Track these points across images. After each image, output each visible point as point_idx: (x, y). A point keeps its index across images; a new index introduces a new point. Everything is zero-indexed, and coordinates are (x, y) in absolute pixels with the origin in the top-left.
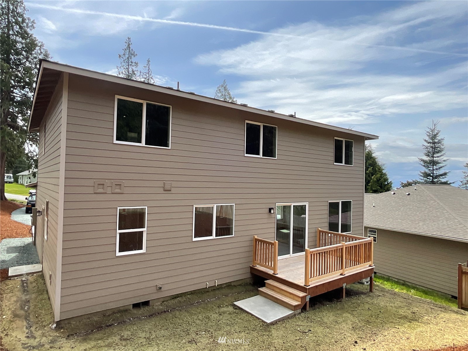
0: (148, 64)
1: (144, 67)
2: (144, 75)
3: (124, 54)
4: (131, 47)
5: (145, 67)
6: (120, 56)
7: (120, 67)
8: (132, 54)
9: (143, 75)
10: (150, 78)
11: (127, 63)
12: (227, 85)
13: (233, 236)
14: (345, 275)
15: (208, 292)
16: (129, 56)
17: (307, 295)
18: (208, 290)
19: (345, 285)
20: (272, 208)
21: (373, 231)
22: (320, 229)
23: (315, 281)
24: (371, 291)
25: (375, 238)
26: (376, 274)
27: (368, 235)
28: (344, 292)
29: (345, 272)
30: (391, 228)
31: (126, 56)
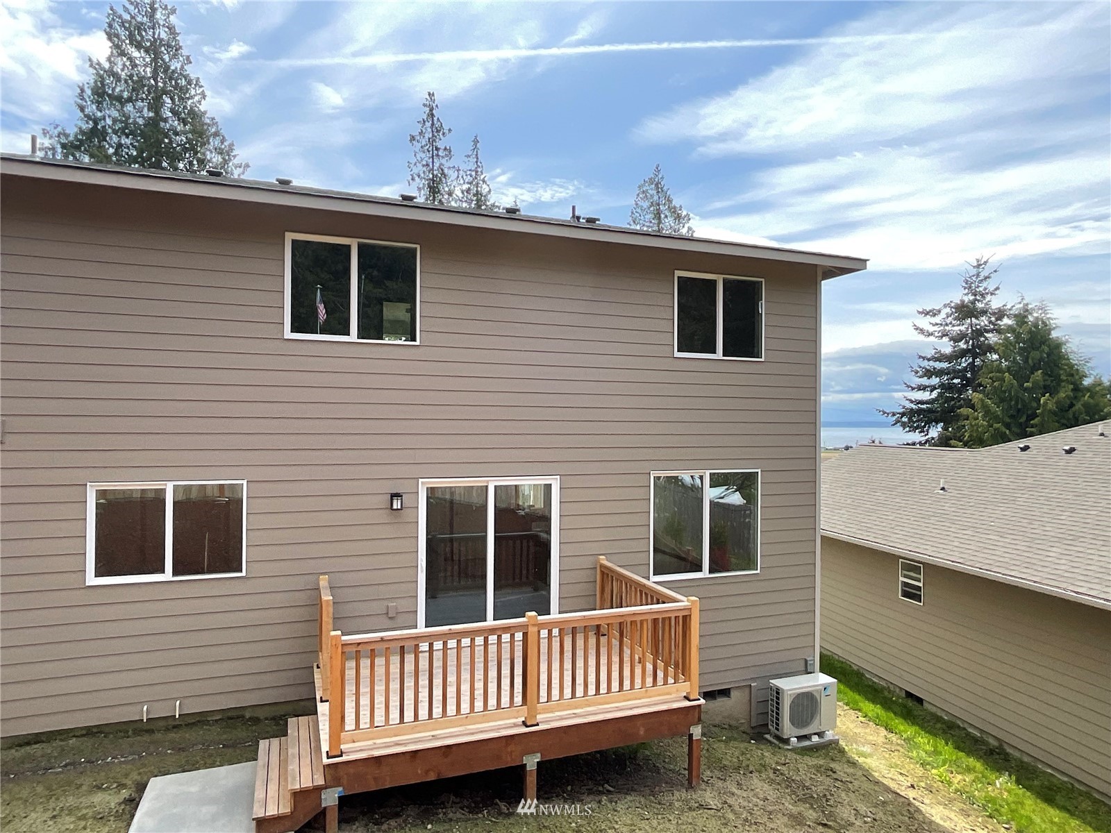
0: (474, 149)
1: (466, 156)
2: (466, 175)
3: (421, 133)
4: (435, 114)
5: (468, 156)
6: (413, 138)
7: (415, 164)
8: (437, 130)
9: (465, 177)
10: (481, 182)
11: (429, 151)
12: (662, 178)
13: (243, 574)
14: (537, 725)
15: (150, 731)
16: (433, 135)
17: (326, 788)
18: (151, 727)
19: (537, 758)
20: (398, 495)
21: (912, 567)
22: (603, 560)
23: (374, 741)
24: (690, 782)
25: (919, 588)
26: (922, 704)
27: (901, 579)
28: (531, 782)
29: (540, 717)
30: (953, 562)
31: (427, 137)
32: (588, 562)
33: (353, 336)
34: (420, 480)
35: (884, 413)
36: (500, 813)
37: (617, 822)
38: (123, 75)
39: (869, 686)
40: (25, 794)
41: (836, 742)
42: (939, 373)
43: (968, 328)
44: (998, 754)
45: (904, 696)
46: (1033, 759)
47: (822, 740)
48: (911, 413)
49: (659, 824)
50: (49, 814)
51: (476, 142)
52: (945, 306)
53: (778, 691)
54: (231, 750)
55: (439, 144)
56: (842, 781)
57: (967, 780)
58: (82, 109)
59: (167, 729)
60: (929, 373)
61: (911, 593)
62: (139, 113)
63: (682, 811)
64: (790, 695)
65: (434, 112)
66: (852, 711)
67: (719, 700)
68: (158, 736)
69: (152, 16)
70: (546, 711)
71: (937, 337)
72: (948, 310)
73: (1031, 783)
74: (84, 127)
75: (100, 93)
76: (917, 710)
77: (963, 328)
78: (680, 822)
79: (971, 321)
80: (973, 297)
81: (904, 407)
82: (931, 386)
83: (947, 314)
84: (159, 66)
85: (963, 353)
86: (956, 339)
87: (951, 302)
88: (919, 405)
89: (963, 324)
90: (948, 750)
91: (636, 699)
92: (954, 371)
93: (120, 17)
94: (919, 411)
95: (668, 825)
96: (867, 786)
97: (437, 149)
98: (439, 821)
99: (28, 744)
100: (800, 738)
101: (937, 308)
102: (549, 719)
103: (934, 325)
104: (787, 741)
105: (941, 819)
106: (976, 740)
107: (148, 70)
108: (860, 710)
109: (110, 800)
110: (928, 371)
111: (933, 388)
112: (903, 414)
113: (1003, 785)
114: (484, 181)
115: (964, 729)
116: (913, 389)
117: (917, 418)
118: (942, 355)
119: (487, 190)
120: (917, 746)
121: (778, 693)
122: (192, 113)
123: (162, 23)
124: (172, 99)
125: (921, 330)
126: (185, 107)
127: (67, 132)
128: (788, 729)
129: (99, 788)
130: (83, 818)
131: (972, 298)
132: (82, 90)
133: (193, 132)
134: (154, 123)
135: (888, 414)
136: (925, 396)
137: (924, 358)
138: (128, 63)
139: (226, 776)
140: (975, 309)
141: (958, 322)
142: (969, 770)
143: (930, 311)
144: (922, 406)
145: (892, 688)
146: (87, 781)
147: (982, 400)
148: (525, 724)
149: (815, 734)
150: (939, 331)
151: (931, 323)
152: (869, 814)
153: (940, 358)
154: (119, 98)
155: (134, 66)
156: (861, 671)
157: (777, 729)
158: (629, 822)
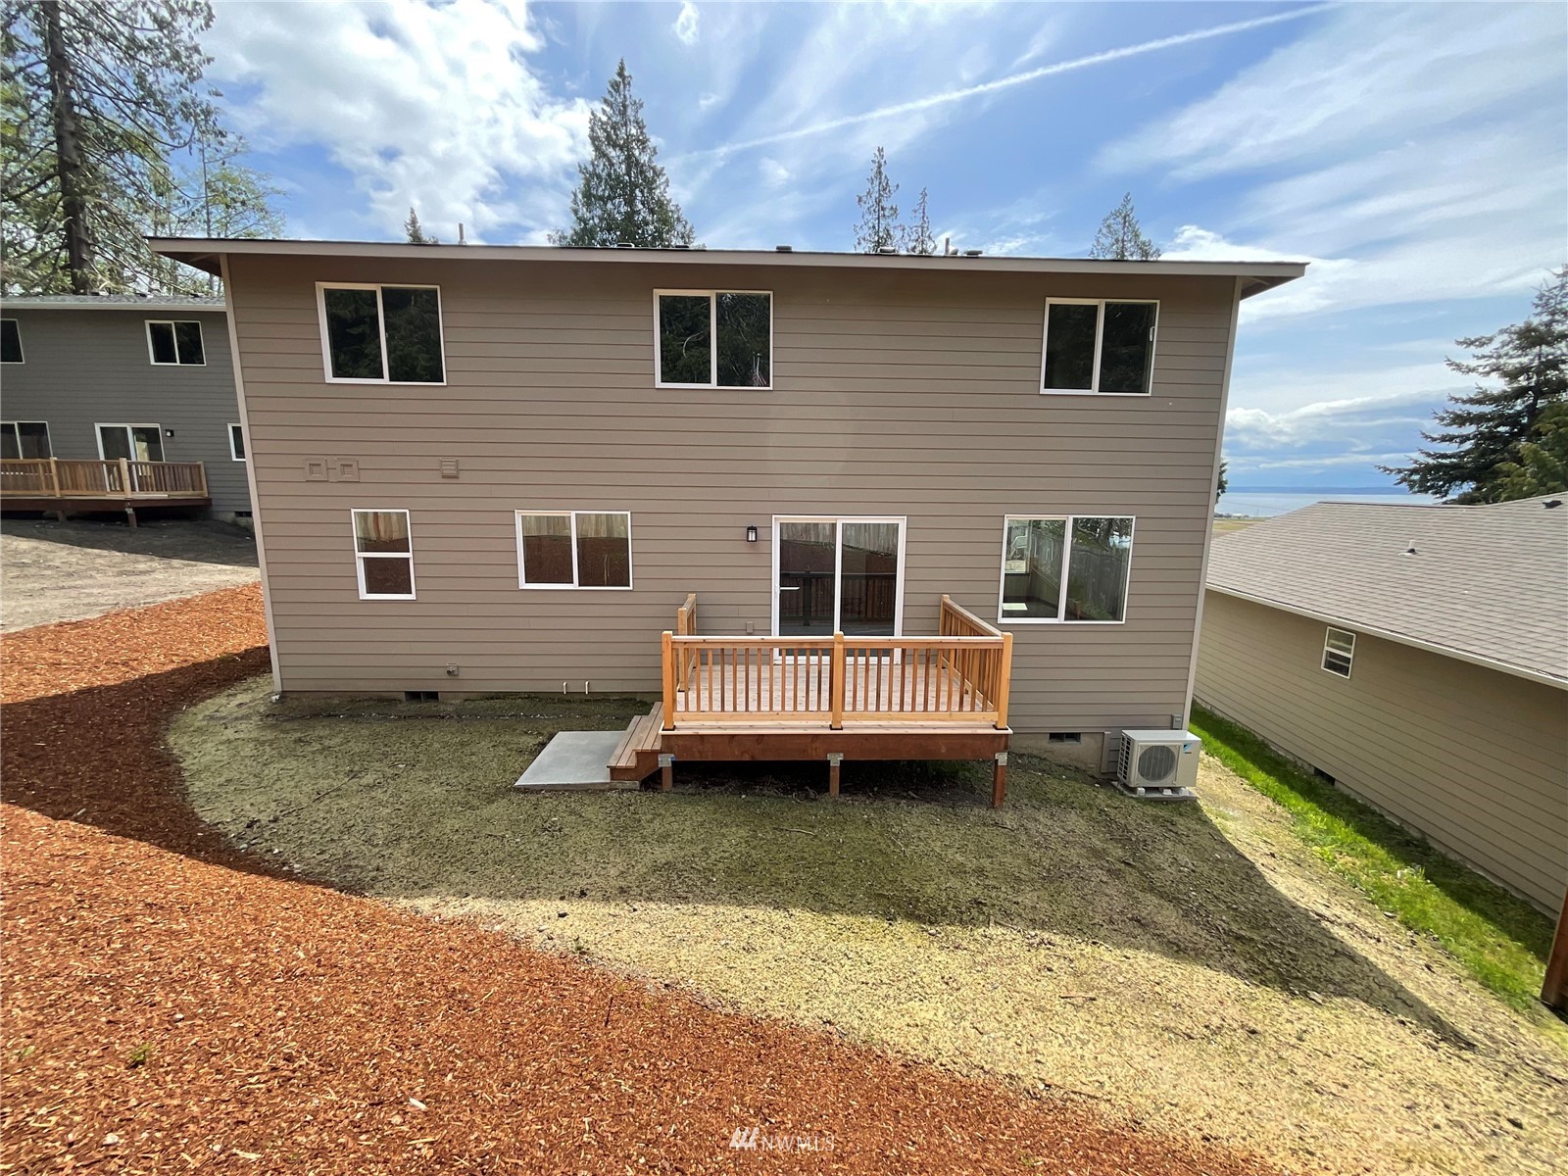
0: (922, 203)
1: (912, 212)
2: (912, 233)
3: (869, 193)
4: (883, 171)
5: (915, 212)
6: (860, 200)
8: (884, 189)
10: (927, 238)
11: (875, 212)
12: (1131, 209)
13: (631, 588)
14: (842, 729)
15: (569, 701)
16: (880, 195)
17: (661, 753)
18: (569, 698)
19: (840, 757)
20: (753, 529)
21: (1343, 635)
22: (947, 598)
23: (702, 723)
24: (993, 803)
25: (1348, 660)
26: (1333, 784)
27: (1326, 648)
28: (835, 777)
29: (843, 723)
30: (1392, 631)
31: (874, 198)
32: (932, 600)
33: (713, 384)
34: (774, 516)
35: (1386, 469)
36: (807, 797)
37: (906, 822)
38: (604, 175)
39: (1270, 758)
40: (483, 729)
41: (1194, 800)
42: (1479, 419)
43: (1533, 360)
44: (1416, 846)
45: (1313, 772)
46: (1461, 858)
47: (1175, 795)
48: (1427, 469)
49: (947, 830)
50: (491, 744)
51: (924, 195)
52: (1502, 332)
53: (1129, 741)
54: (619, 721)
55: (884, 203)
56: (1176, 833)
57: (1358, 863)
58: (576, 212)
59: (581, 702)
60: (1460, 420)
61: (1337, 664)
62: (618, 209)
63: (975, 824)
64: (1141, 746)
65: (882, 169)
66: (1238, 778)
67: (1066, 742)
68: (574, 705)
69: (623, 113)
70: (849, 718)
71: (1481, 373)
72: (1505, 337)
73: (1448, 880)
74: (578, 228)
75: (588, 196)
76: (1326, 790)
77: (1525, 360)
78: (968, 832)
79: (1540, 350)
80: (1550, 317)
81: (1416, 462)
82: (1462, 436)
83: (1503, 342)
84: (631, 162)
85: (1521, 393)
86: (1512, 375)
87: (1512, 326)
88: (1440, 460)
89: (1527, 355)
90: (1343, 831)
91: (939, 720)
92: (1501, 416)
93: (600, 120)
94: (1438, 467)
95: (955, 833)
96: (1206, 842)
97: (883, 209)
98: (754, 794)
99: (492, 698)
100: (1148, 789)
101: (1489, 335)
102: (853, 725)
103: (1478, 358)
104: (1133, 790)
105: (1287, 888)
106: (1391, 829)
107: (623, 166)
108: (1247, 778)
109: (531, 741)
110: (1458, 416)
111: (1465, 439)
112: (1414, 472)
113: (1405, 877)
114: (929, 237)
115: (1382, 816)
116: (1434, 440)
117: (1433, 477)
118: (1486, 396)
119: (933, 245)
120: (1305, 821)
121: (1128, 743)
122: (660, 204)
123: (632, 119)
124: (642, 192)
125: (1457, 365)
126: (653, 198)
127: (565, 234)
128: (1135, 777)
129: (526, 733)
130: (510, 750)
131: (1546, 318)
132: (575, 195)
133: (659, 220)
134: (629, 216)
135: (1391, 471)
136: (1452, 448)
137: (1457, 400)
138: (607, 163)
139: (606, 737)
140: (1550, 332)
141: (1520, 352)
142: (1365, 854)
143: (1476, 340)
144: (1444, 461)
145: (1299, 763)
146: (522, 727)
147: (1535, 452)
148: (831, 728)
149: (1169, 788)
150: (1486, 366)
151: (1474, 356)
152: (1190, 865)
153: (1485, 398)
154: (601, 198)
155: (612, 165)
156: (1266, 742)
157: (1125, 778)
158: (918, 824)
